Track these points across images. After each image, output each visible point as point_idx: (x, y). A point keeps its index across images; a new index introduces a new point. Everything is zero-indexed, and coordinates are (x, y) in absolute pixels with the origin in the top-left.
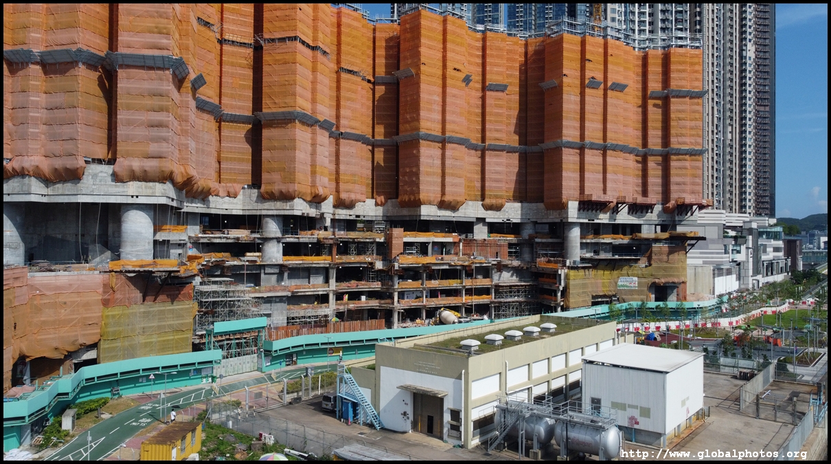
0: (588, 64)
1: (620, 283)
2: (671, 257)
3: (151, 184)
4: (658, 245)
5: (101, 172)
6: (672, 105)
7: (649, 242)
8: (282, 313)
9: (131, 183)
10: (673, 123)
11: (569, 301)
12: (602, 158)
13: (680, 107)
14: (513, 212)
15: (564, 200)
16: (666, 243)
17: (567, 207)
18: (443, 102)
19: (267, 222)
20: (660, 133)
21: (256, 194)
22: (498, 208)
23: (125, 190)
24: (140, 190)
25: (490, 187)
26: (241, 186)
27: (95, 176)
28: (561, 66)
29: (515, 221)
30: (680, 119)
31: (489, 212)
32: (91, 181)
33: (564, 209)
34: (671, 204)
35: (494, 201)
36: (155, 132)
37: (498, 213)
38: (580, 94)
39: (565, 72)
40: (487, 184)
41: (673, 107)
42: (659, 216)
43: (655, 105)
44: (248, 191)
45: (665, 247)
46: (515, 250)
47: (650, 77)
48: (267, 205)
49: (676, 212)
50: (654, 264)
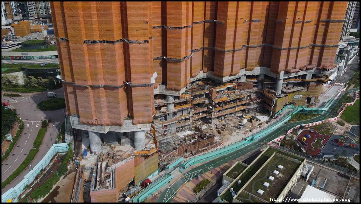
0: (298, 13)
1: (295, 97)
2: (316, 87)
3: (145, 124)
4: (312, 83)
5: (128, 122)
6: (330, 26)
7: (308, 83)
8: (174, 127)
9: (138, 125)
10: (328, 34)
11: (276, 110)
12: (296, 52)
13: (333, 27)
14: (257, 71)
15: (279, 71)
16: (315, 83)
17: (280, 74)
18: (235, 34)
19: (169, 97)
20: (322, 37)
21: (165, 87)
22: (251, 70)
23: (137, 127)
24: (142, 127)
25: (249, 62)
26: (159, 84)
27: (126, 124)
28: (286, 15)
29: (257, 74)
30: (332, 32)
31: (248, 72)
32: (125, 126)
33: (279, 74)
34: (320, 68)
35: (250, 68)
36: (146, 109)
37: (251, 72)
38: (292, 25)
39: (287, 17)
40: (248, 61)
41: (330, 27)
42: (315, 71)
43: (323, 25)
44: (162, 86)
45: (315, 84)
46: (256, 85)
47: (323, 12)
48: (169, 92)
49: (322, 70)
50: (309, 90)
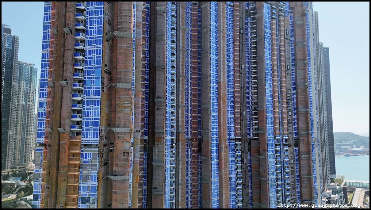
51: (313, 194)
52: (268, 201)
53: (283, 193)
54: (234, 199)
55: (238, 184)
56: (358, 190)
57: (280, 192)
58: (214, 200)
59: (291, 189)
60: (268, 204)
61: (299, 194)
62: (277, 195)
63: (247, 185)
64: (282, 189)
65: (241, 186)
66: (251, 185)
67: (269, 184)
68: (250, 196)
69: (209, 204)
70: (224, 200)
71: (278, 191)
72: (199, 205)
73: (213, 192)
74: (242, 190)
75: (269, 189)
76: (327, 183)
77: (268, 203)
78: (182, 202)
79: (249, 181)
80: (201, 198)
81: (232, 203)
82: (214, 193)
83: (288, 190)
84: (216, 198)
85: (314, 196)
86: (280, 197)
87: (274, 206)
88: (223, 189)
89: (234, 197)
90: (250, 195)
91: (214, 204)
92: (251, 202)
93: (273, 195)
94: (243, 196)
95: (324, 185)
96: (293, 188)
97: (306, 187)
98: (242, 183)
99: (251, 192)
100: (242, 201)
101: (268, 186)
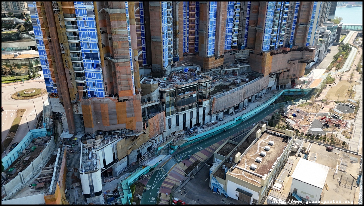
51: (310, 18)
52: (264, 23)
53: (281, 16)
54: (231, 24)
55: (236, 7)
56: (351, 32)
57: (278, 15)
58: (211, 21)
59: (289, 12)
60: (264, 27)
61: (296, 19)
62: (274, 18)
63: (245, 9)
64: (280, 12)
65: (239, 10)
66: (249, 10)
67: (268, 6)
68: (247, 22)
69: (206, 25)
70: (221, 21)
71: (275, 14)
72: (196, 28)
73: (210, 12)
74: (240, 14)
75: (267, 11)
76: (324, 21)
77: (264, 25)
78: (179, 22)
79: (248, 5)
80: (198, 21)
81: (229, 27)
82: (212, 13)
83: (286, 13)
84: (213, 19)
85: (311, 20)
86: (276, 19)
87: (269, 29)
88: (221, 9)
89: (231, 21)
90: (247, 20)
91: (211, 25)
92: (247, 27)
93: (270, 18)
94: (240, 21)
95: (321, 21)
96: (291, 12)
97: (304, 11)
98: (240, 7)
99: (248, 17)
100: (239, 25)
101: (266, 8)
